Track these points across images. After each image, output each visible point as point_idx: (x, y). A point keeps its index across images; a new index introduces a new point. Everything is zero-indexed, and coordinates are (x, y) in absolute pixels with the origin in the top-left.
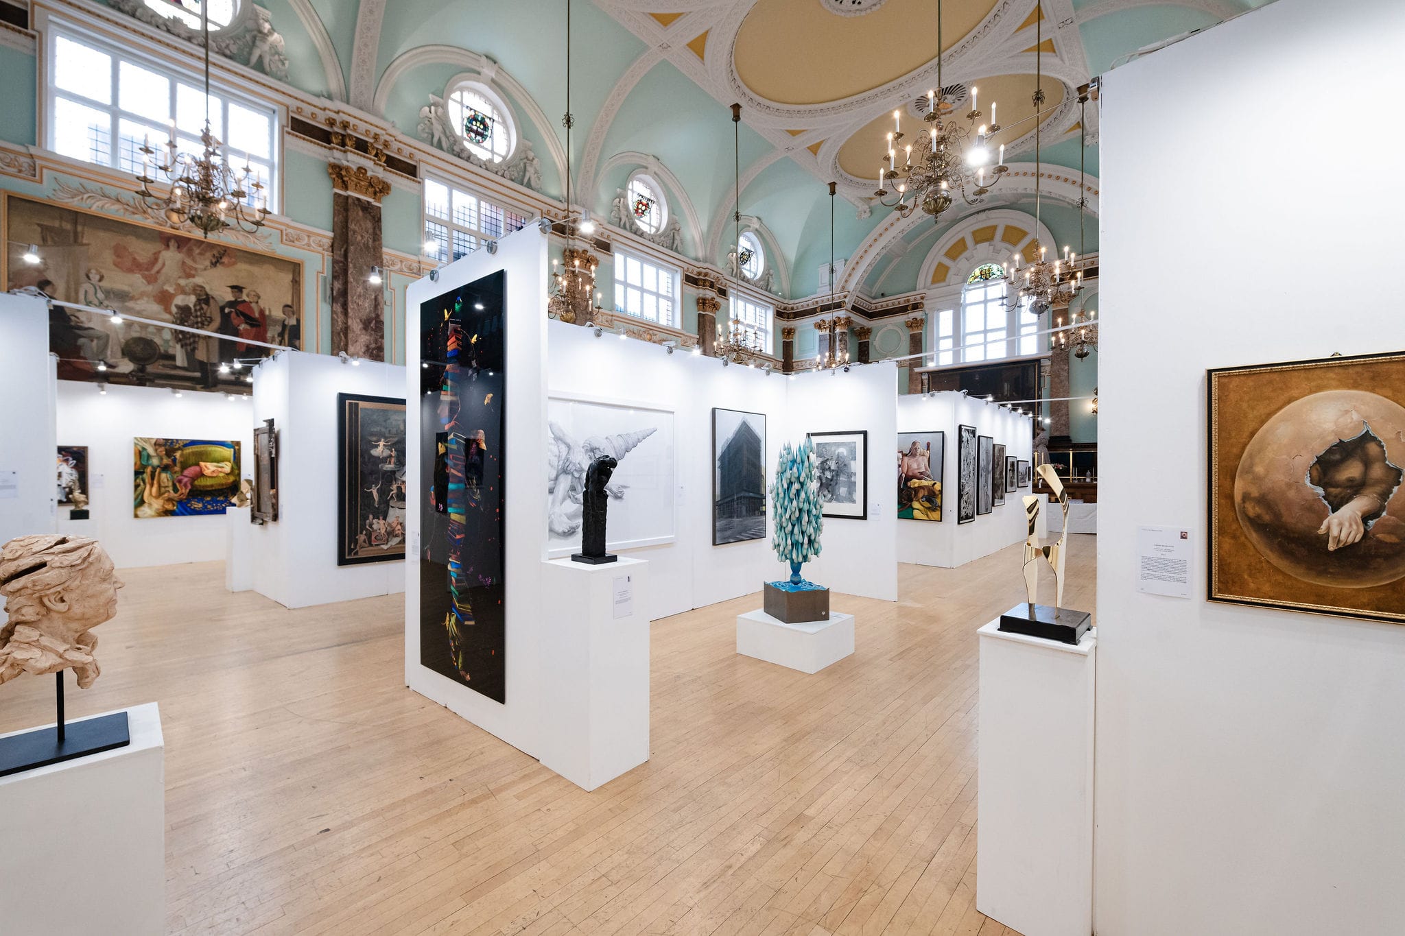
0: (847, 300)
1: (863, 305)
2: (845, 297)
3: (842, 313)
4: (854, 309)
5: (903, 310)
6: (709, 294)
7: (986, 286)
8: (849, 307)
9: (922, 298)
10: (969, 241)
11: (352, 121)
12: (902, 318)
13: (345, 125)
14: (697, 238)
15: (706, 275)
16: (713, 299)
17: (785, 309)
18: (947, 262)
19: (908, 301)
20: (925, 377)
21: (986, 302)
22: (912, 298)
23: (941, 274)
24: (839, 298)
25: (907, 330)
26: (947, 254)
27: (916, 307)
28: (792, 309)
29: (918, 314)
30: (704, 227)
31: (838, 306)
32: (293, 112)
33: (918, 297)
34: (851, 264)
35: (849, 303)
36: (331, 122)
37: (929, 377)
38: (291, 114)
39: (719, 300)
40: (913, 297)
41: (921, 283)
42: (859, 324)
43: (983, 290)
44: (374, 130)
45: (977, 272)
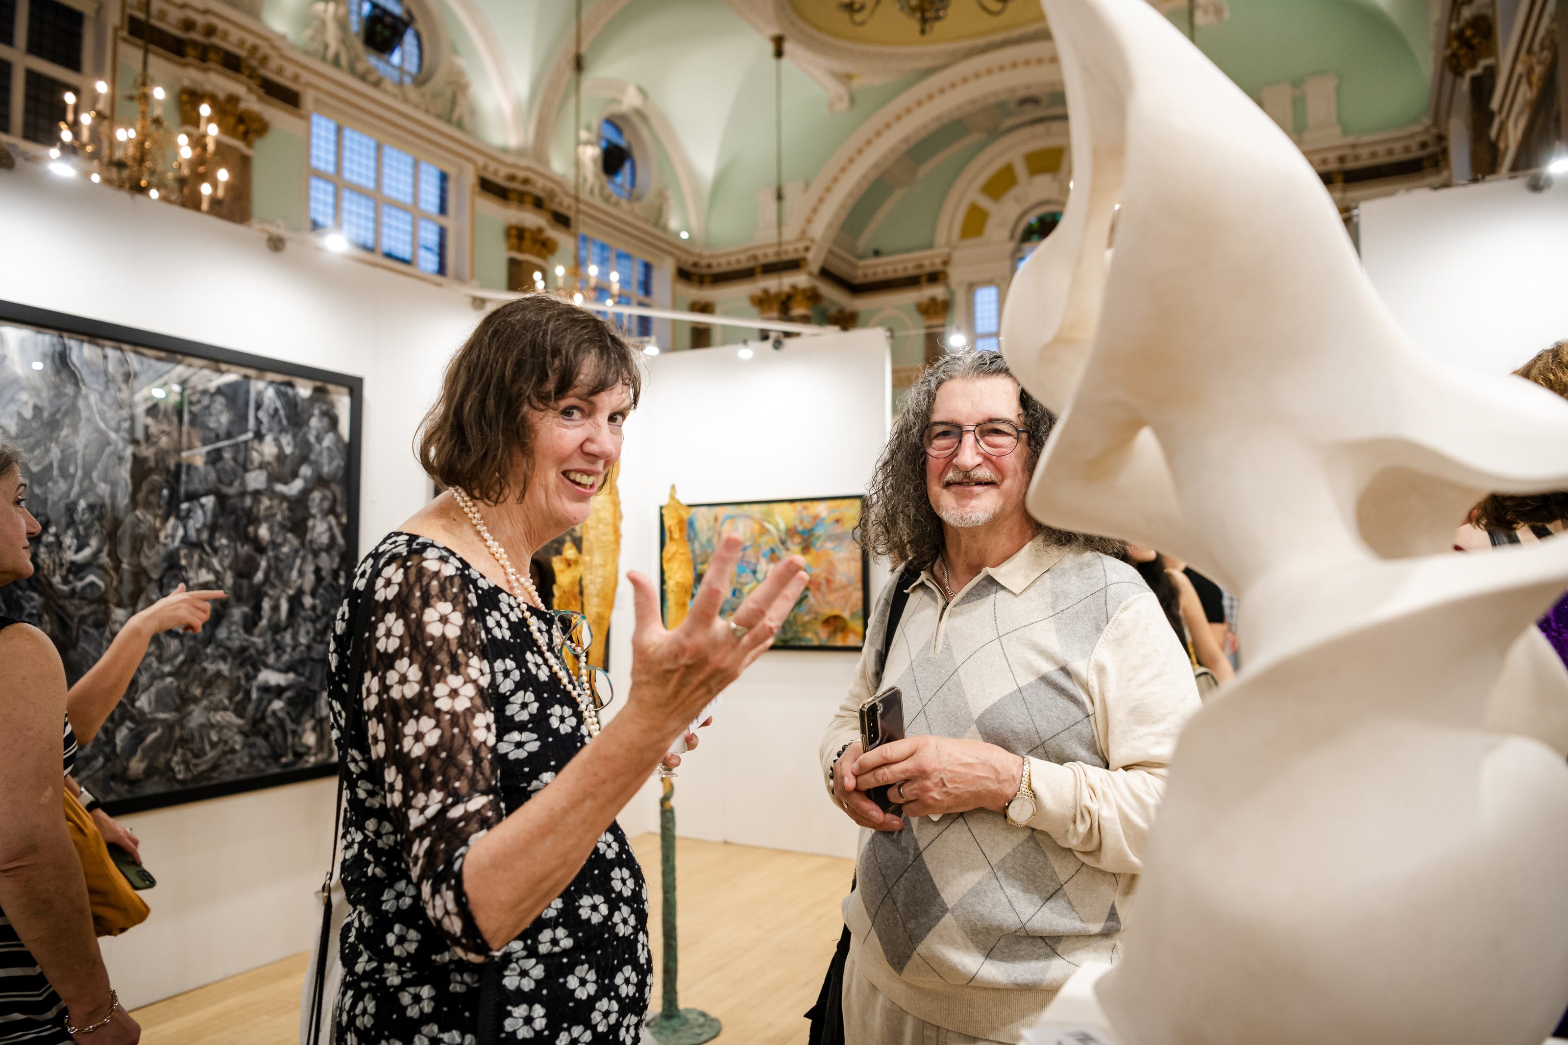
1: (841, 269)
3: (801, 280)
4: (826, 274)
5: (911, 282)
6: (531, 219)
8: (815, 268)
10: (1021, 171)
11: (221, 25)
13: (211, 31)
14: (507, 109)
15: (526, 181)
16: (540, 230)
17: (695, 265)
18: (985, 203)
22: (927, 263)
24: (796, 251)
25: (920, 320)
27: (934, 278)
29: (937, 292)
30: (522, 86)
31: (794, 265)
32: (132, 7)
34: (816, 189)
35: (815, 259)
36: (189, 25)
38: (129, 11)
39: (554, 233)
41: (941, 238)
42: (833, 303)
44: (251, 40)
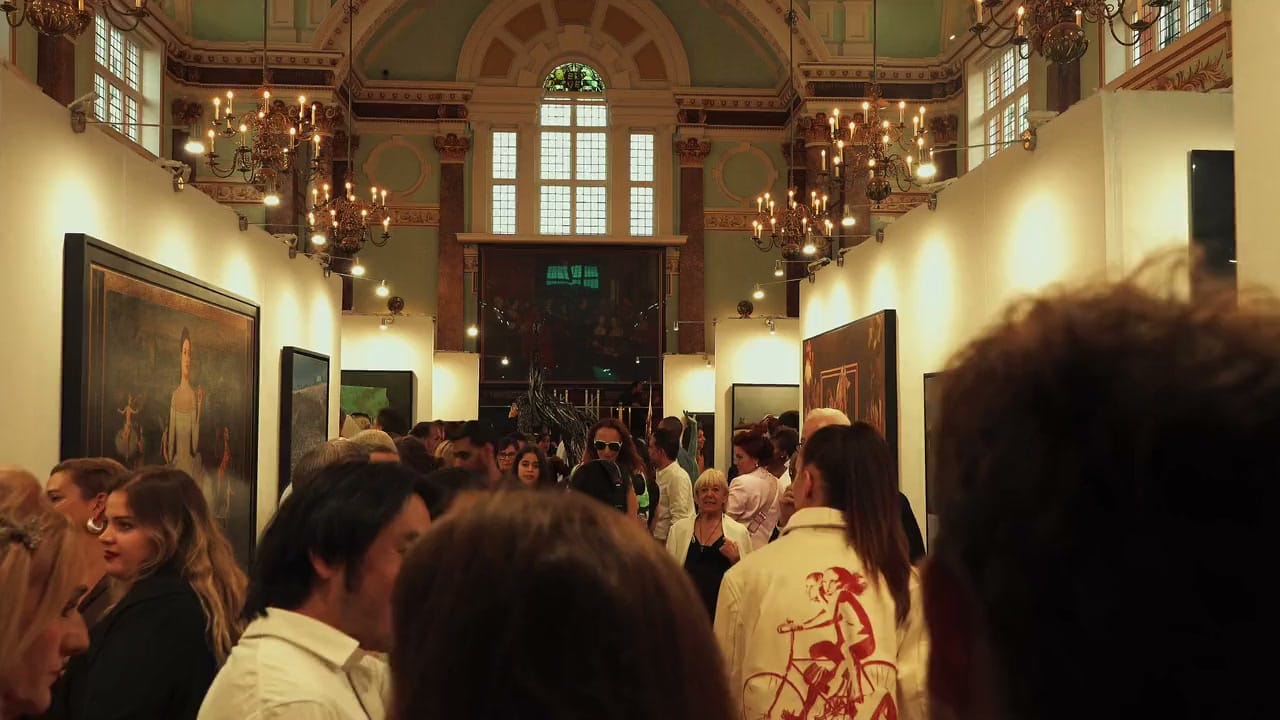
0: (337, 71)
2: (334, 63)
7: (574, 103)
9: (466, 98)
12: (425, 129)
19: (439, 97)
20: (471, 253)
21: (574, 129)
23: (498, 62)
26: (511, 26)
27: (454, 112)
28: (198, 59)
33: (459, 94)
37: (480, 255)
40: (449, 93)
43: (568, 108)
45: (560, 73)
